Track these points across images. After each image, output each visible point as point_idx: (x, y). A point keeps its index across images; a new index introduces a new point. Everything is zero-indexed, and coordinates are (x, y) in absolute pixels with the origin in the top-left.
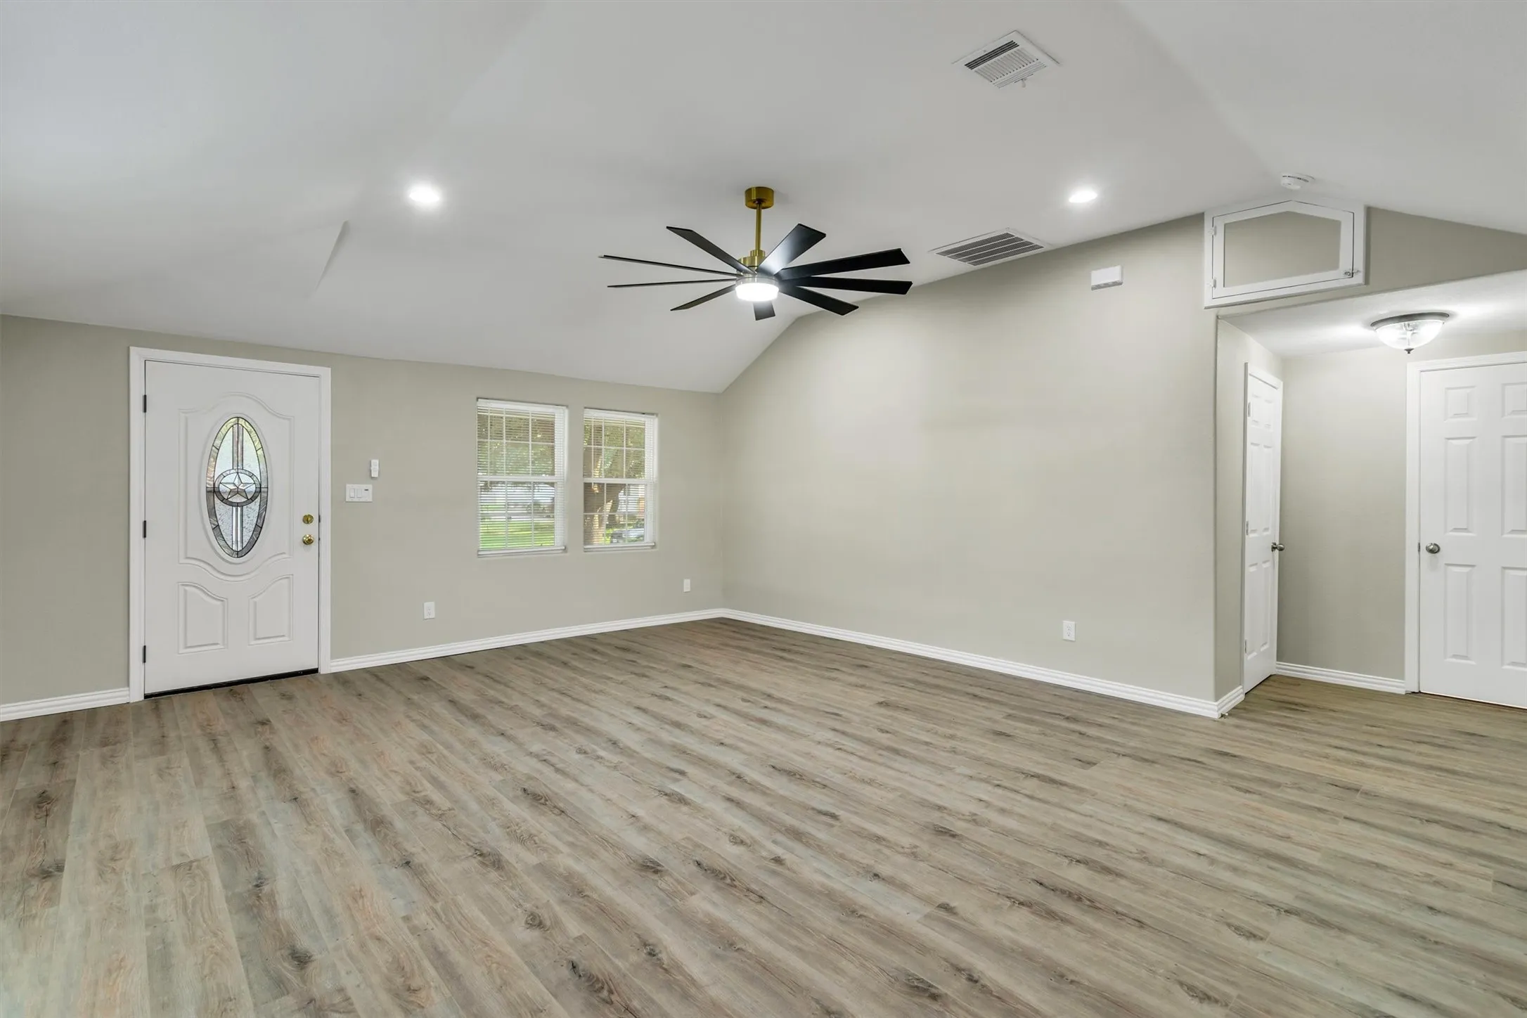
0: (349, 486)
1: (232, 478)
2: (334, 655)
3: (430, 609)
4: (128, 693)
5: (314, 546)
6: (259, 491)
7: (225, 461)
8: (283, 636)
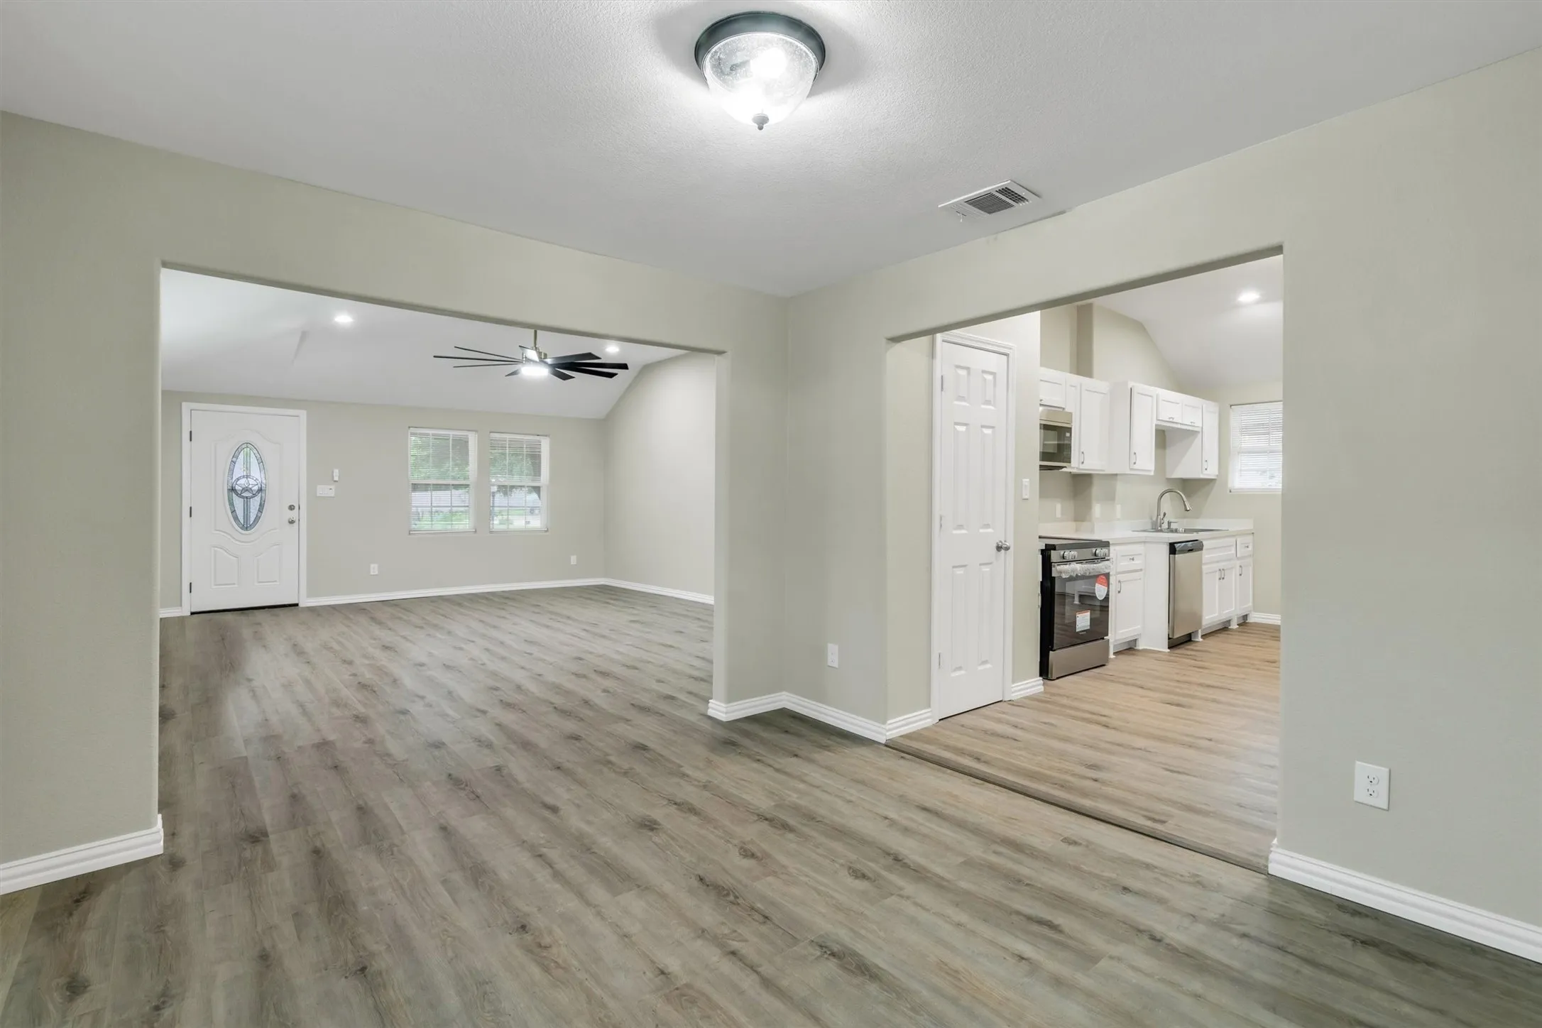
0: (319, 487)
1: (242, 481)
2: (309, 595)
3: (374, 569)
4: (180, 610)
5: (296, 525)
6: (260, 490)
7: (239, 471)
8: (275, 581)
